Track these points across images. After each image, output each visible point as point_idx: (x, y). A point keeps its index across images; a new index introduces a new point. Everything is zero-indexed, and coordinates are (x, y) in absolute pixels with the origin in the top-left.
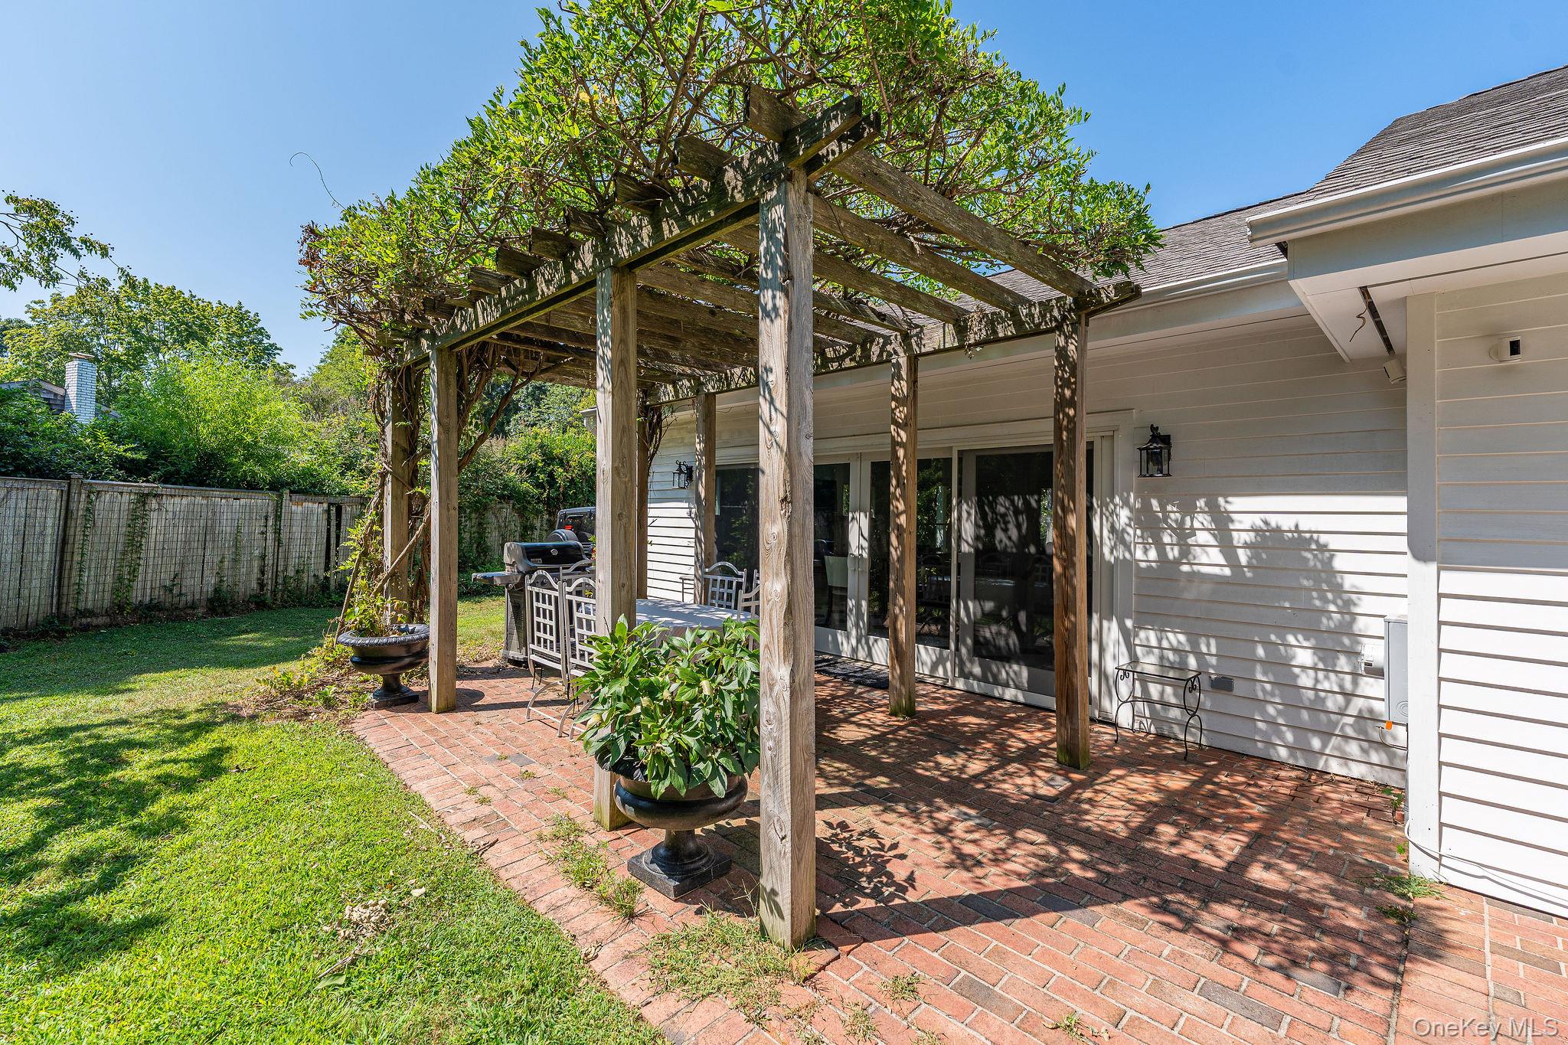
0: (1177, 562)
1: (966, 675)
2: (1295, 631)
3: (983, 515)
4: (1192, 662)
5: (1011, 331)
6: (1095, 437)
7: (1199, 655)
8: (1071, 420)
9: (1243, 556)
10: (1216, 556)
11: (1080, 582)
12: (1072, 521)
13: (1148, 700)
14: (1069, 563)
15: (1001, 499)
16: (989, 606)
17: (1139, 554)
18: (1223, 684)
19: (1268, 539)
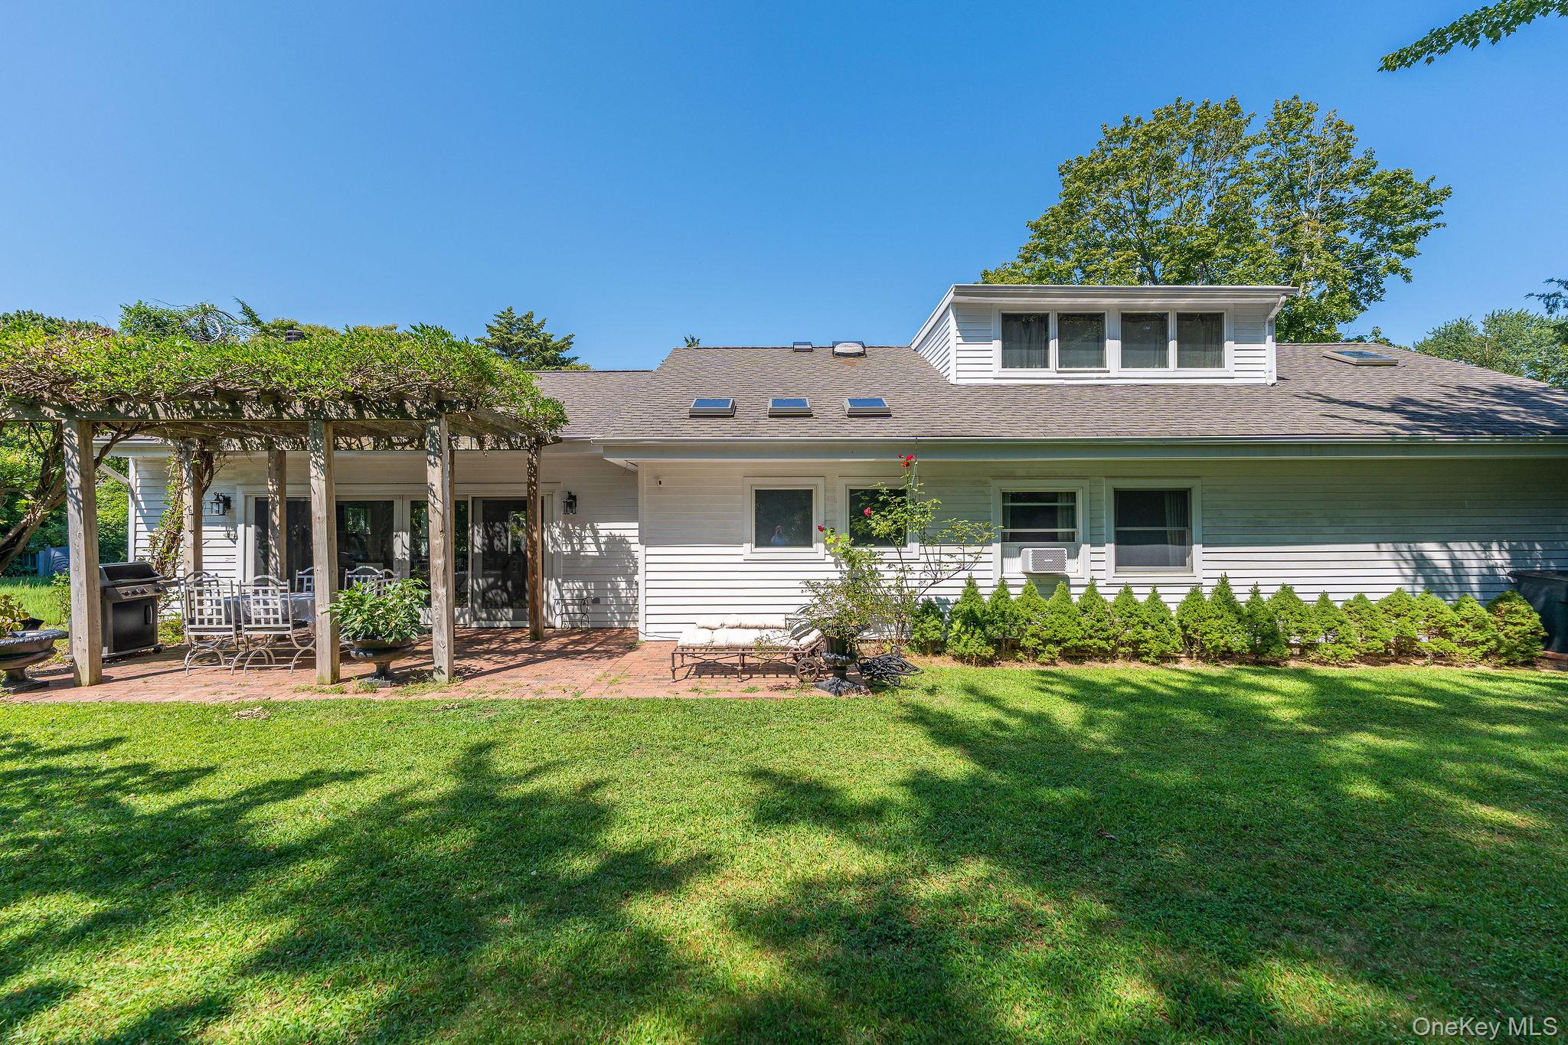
0: (579, 551)
1: (477, 619)
2: (620, 575)
3: (487, 532)
4: (585, 593)
5: (507, 447)
6: (545, 494)
7: (588, 590)
8: (535, 491)
9: (603, 547)
10: (593, 548)
11: (539, 561)
12: (535, 535)
13: (567, 613)
14: (534, 553)
15: (497, 524)
16: (491, 580)
17: (564, 549)
18: (596, 601)
19: (611, 539)
